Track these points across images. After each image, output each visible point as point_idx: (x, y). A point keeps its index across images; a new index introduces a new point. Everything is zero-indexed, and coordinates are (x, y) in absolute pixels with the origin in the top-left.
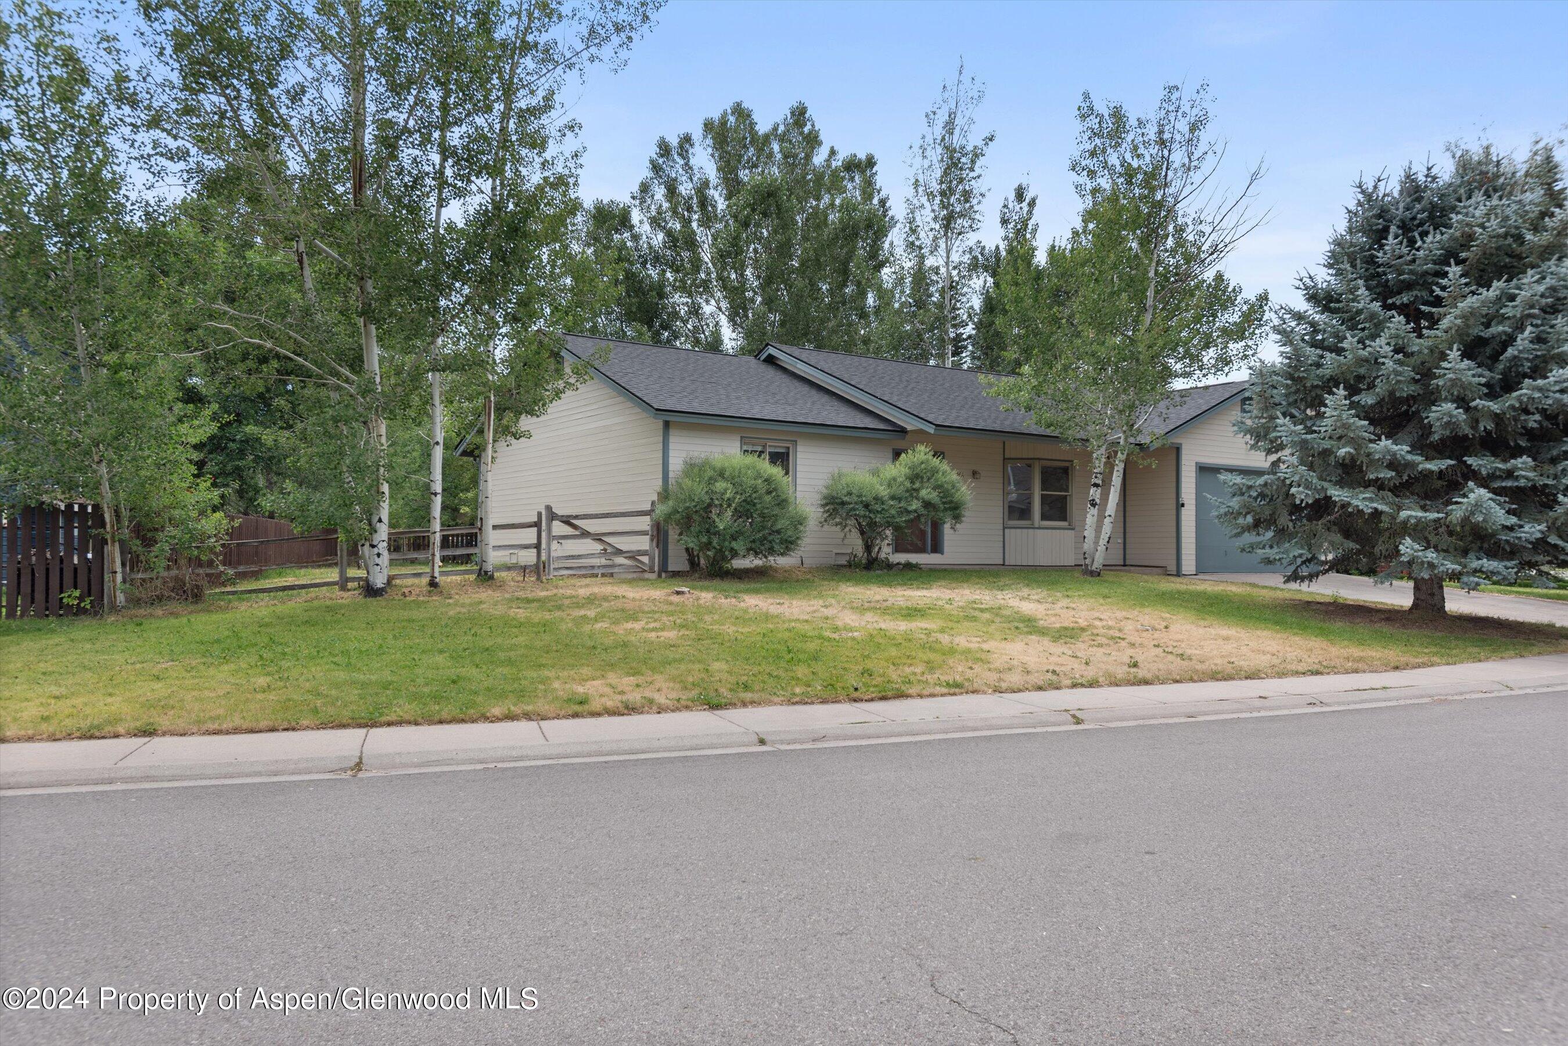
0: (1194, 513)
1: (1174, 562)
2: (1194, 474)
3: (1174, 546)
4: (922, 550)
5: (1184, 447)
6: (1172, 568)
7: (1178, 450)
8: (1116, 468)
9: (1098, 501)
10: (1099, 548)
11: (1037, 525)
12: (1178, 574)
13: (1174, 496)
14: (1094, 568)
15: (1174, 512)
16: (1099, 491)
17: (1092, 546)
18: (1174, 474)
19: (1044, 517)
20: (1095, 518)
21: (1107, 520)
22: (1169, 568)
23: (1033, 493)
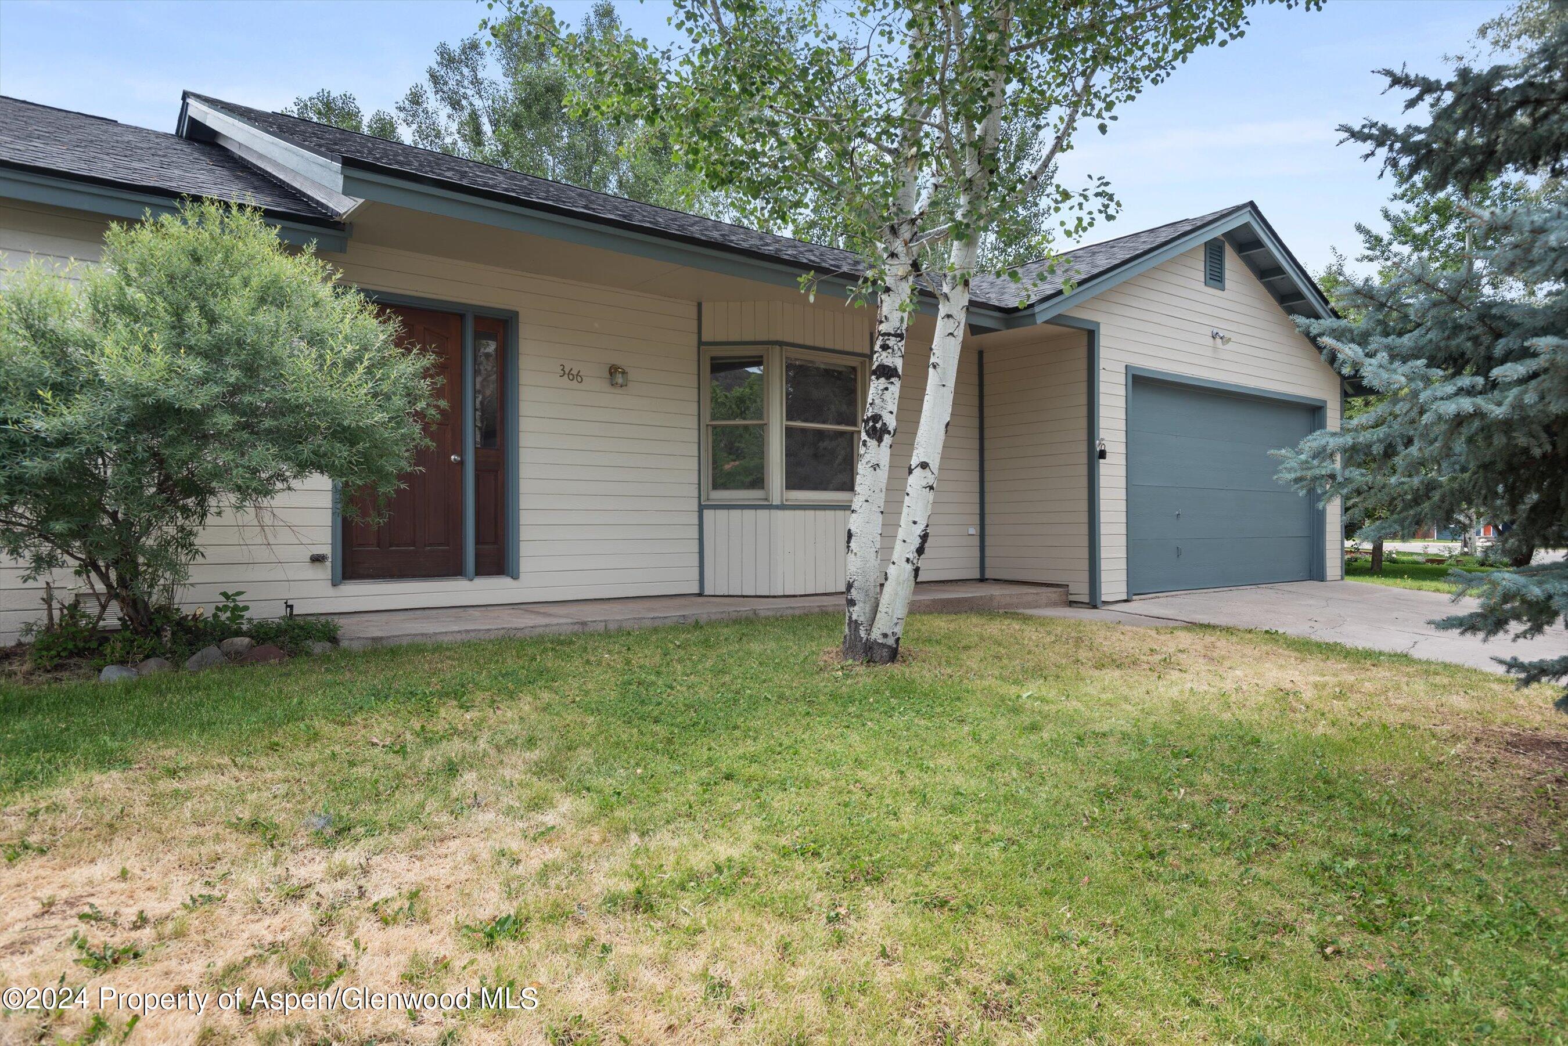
0: (1122, 471)
1: (1085, 576)
2: (1122, 391)
3: (1085, 541)
4: (451, 568)
5: (1103, 330)
6: (1080, 590)
7: (1091, 335)
8: (943, 309)
9: (891, 422)
10: (892, 571)
11: (776, 502)
12: (1094, 603)
13: (1083, 435)
14: (876, 635)
15: (1084, 470)
16: (895, 388)
17: (873, 562)
18: (1083, 387)
19: (793, 482)
20: (883, 474)
21: (916, 481)
22: (1072, 589)
23: (763, 427)
